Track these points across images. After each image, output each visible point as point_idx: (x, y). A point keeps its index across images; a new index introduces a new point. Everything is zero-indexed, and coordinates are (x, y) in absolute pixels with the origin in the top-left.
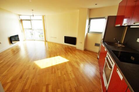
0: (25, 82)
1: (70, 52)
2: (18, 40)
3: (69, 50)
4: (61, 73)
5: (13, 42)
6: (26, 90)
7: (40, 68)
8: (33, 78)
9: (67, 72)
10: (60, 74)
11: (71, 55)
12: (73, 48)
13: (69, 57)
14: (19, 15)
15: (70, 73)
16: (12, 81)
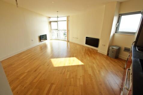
0: (36, 75)
1: (88, 55)
2: (46, 39)
3: (89, 52)
4: (70, 75)
5: (41, 40)
6: (34, 82)
7: (53, 65)
8: (44, 74)
9: (76, 76)
10: (68, 76)
11: (88, 58)
12: (94, 51)
13: (85, 60)
14: (49, 17)
15: (80, 79)
16: (28, 72)
